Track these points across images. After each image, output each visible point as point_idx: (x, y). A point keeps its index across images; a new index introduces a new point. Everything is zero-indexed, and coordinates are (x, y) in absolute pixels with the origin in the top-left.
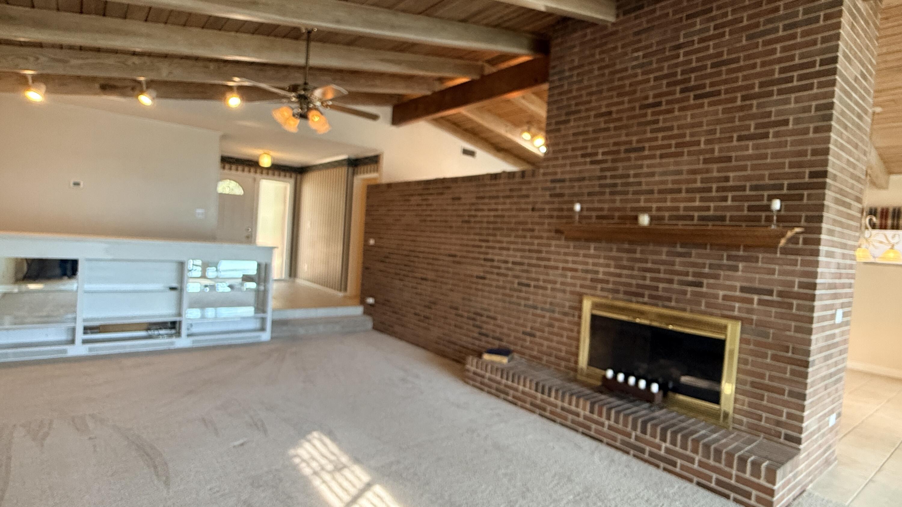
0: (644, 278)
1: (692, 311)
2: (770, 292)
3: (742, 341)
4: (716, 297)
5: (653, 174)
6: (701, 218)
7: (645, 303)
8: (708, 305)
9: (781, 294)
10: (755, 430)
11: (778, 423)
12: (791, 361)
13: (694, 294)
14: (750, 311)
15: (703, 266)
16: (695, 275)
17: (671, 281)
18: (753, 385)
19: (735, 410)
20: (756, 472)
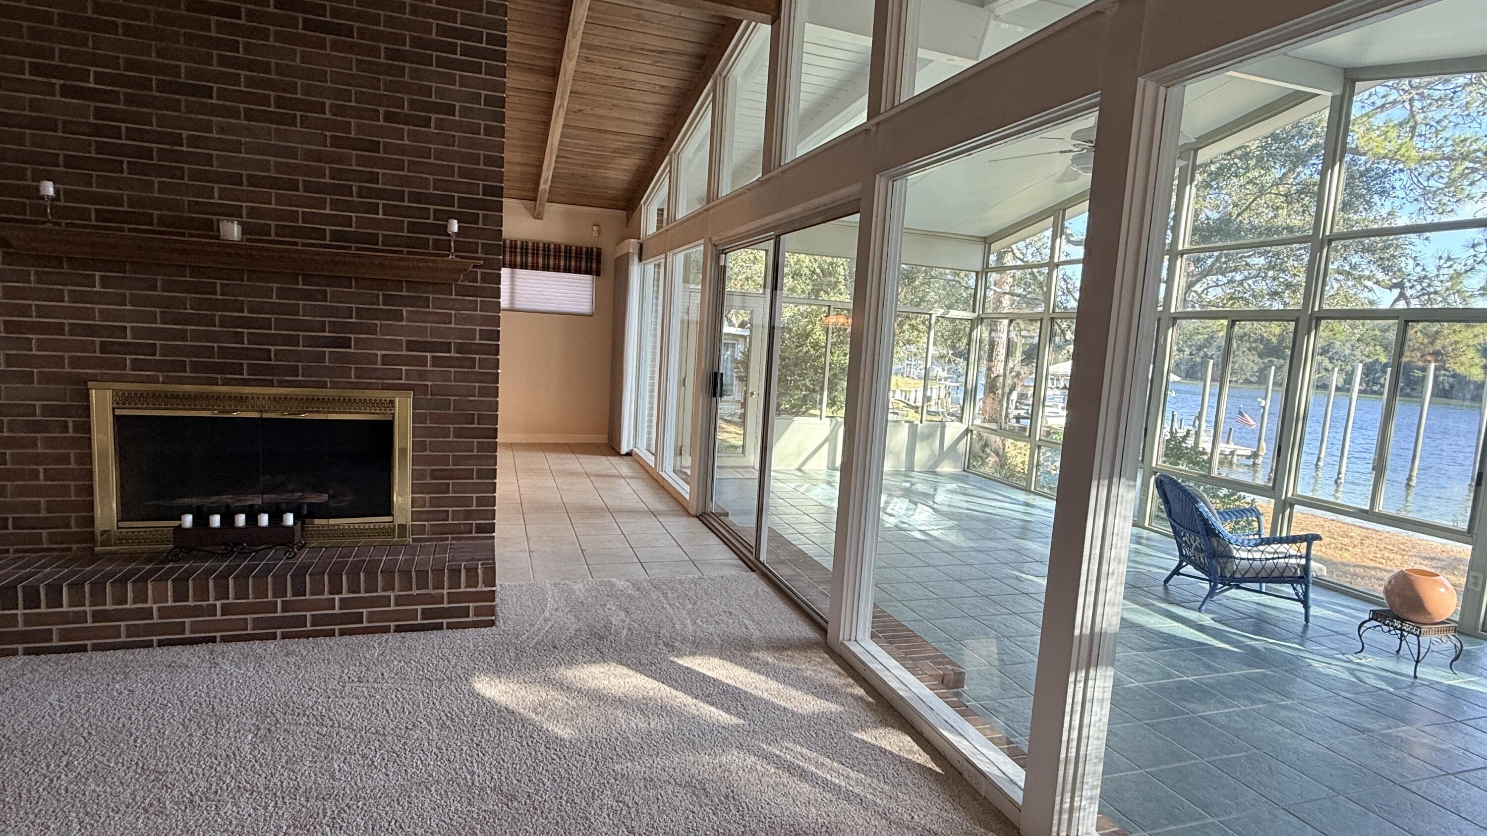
0: (239, 338)
1: (335, 385)
2: (447, 347)
3: (416, 418)
4: (372, 359)
5: (236, 147)
6: (335, 235)
7: (245, 383)
8: (360, 373)
9: (460, 348)
10: (440, 532)
11: (469, 515)
12: (477, 434)
13: (335, 357)
14: (422, 375)
15: (349, 313)
16: (334, 327)
17: (292, 341)
18: (434, 474)
19: (415, 516)
20: (472, 580)
